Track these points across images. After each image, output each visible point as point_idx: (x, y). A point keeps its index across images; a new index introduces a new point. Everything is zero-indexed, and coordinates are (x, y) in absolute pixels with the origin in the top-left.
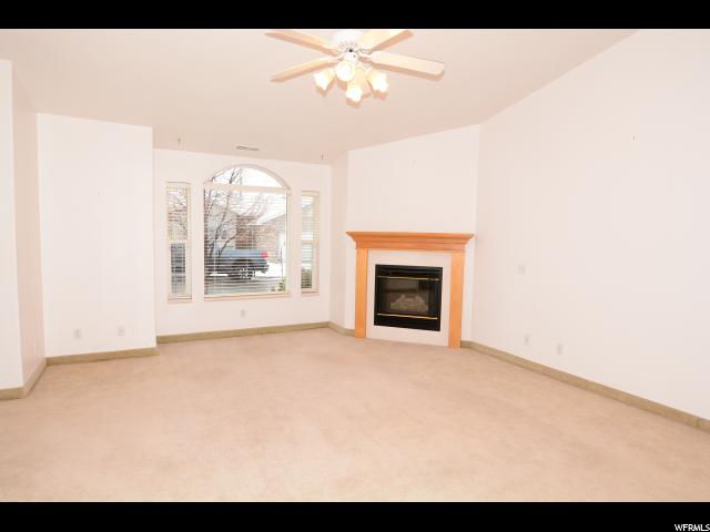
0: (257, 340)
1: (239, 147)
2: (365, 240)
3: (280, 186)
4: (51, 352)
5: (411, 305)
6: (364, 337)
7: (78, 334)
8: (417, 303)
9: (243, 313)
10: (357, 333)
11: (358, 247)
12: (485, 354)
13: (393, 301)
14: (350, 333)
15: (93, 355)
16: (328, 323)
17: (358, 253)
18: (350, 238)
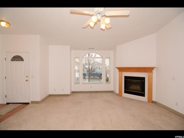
0: (94, 94)
1: (89, 48)
2: (121, 69)
3: (100, 57)
4: (50, 94)
5: (136, 88)
6: (121, 96)
7: (55, 90)
8: (138, 88)
9: (91, 87)
10: (120, 95)
11: (119, 71)
12: (161, 106)
13: (130, 86)
14: (117, 95)
15: (58, 95)
16: (113, 91)
17: (119, 73)
18: (117, 69)
